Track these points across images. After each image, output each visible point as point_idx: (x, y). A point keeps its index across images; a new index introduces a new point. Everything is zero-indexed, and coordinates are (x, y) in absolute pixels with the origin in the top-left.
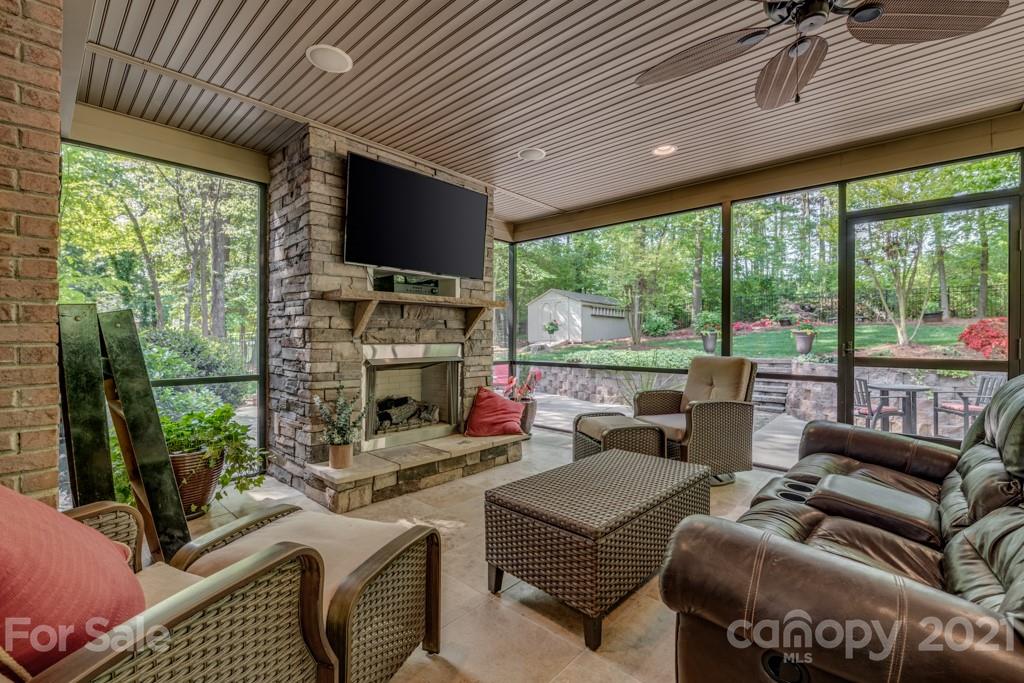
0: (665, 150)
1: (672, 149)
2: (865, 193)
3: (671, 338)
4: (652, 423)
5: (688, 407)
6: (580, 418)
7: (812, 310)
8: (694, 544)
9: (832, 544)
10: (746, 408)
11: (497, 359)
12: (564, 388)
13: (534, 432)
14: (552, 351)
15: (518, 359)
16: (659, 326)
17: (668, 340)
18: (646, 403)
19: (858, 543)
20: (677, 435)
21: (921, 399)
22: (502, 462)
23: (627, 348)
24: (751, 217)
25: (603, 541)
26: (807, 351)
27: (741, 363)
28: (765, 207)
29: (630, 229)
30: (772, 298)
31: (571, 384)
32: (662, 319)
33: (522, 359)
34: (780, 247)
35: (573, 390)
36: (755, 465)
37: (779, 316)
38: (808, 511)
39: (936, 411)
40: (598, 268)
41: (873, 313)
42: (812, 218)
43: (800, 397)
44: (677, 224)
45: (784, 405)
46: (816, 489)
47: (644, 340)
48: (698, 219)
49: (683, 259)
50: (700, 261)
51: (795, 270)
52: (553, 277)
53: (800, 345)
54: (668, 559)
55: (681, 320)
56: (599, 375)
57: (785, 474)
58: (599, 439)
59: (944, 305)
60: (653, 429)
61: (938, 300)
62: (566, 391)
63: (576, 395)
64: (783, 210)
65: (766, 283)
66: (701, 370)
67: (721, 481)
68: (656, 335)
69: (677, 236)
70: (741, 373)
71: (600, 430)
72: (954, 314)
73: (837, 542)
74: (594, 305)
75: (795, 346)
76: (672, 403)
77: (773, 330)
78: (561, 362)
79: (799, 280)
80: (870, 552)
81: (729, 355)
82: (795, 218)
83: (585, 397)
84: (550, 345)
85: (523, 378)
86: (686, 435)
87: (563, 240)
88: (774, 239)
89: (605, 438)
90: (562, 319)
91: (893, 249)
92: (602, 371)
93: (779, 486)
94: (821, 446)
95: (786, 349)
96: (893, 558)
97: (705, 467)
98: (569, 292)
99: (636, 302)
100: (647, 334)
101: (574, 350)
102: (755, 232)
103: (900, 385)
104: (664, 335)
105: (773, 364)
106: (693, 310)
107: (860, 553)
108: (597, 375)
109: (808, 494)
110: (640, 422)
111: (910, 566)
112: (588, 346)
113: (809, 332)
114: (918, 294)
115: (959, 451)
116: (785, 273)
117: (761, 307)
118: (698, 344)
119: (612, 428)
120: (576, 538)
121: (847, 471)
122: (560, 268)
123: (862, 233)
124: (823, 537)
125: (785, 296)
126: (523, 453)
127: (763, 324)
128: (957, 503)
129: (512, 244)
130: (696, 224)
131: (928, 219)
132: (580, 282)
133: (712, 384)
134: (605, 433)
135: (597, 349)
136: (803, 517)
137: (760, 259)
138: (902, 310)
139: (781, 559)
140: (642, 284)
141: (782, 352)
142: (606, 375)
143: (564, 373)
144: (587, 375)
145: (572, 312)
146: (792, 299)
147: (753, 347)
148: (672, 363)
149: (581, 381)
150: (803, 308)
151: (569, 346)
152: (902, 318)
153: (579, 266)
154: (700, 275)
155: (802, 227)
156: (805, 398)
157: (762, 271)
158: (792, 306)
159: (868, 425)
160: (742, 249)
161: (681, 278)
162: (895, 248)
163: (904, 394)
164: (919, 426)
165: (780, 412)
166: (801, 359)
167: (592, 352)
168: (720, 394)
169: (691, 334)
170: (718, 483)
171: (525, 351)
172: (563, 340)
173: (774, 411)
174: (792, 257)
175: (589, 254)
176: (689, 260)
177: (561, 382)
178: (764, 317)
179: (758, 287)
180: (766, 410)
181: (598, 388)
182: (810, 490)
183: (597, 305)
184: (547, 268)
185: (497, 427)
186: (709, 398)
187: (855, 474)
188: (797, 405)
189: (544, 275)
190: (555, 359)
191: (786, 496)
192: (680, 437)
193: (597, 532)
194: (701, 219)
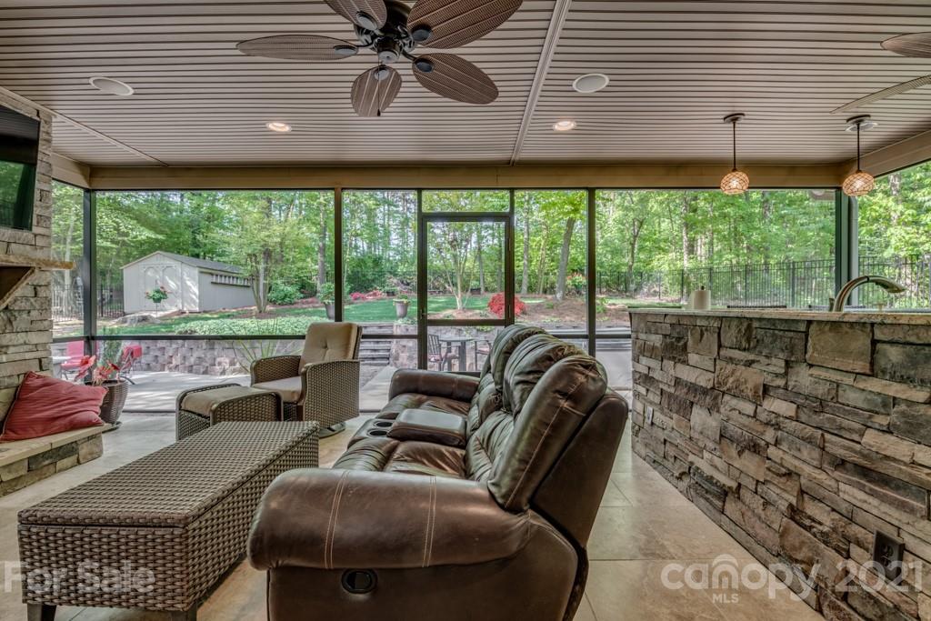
0: (278, 127)
1: (287, 129)
2: (437, 200)
3: (299, 306)
4: (268, 389)
5: (303, 370)
6: (185, 395)
7: (408, 284)
8: (281, 500)
9: (402, 463)
10: (355, 365)
11: (56, 335)
12: (174, 362)
13: (124, 419)
14: (159, 322)
15: (100, 332)
16: (286, 296)
17: (296, 308)
18: (263, 371)
19: (419, 457)
20: (293, 397)
21: (469, 346)
22: (69, 465)
23: (251, 317)
24: (366, 206)
25: (196, 524)
26: (403, 316)
27: (350, 326)
28: (376, 199)
29: (256, 198)
30: (382, 274)
31: (184, 358)
32: (289, 289)
33: (108, 333)
34: (387, 234)
35: (187, 364)
36: (362, 412)
37: (386, 288)
38: (389, 442)
39: (476, 353)
40: (217, 234)
41: (445, 288)
42: (408, 214)
43: (399, 351)
44: (303, 201)
45: (388, 359)
46: (395, 423)
47: (272, 308)
48: (322, 200)
49: (309, 233)
50: (324, 238)
51: (398, 252)
52: (160, 237)
53: (399, 311)
54: (257, 522)
55: (307, 290)
56: (218, 345)
57: (377, 414)
58: (207, 413)
59: (482, 284)
60: (270, 394)
61: (478, 280)
62: (177, 366)
63: (190, 370)
64: (389, 205)
65: (377, 261)
66: (318, 336)
67: (333, 431)
68: (284, 303)
69: (303, 213)
70: (349, 336)
71: (209, 404)
72: (486, 290)
73: (406, 461)
74: (213, 272)
75: (396, 312)
76: (291, 367)
77: (382, 299)
78: (170, 334)
79: (400, 261)
80: (426, 462)
81: (341, 320)
82: (397, 212)
83: (202, 370)
84: (154, 315)
85: (109, 356)
86: (302, 395)
87: (175, 198)
88: (382, 226)
89: (214, 412)
90: (172, 285)
91: (454, 244)
92: (221, 342)
93: (371, 426)
94: (403, 388)
95: (391, 315)
96: (439, 461)
97: (314, 422)
98: (184, 257)
99: (262, 271)
100: (273, 302)
101: (187, 320)
102: (369, 219)
103: (458, 338)
104: (291, 304)
105: (381, 327)
106: (318, 283)
107: (419, 465)
108: (216, 346)
109: (389, 428)
110: (255, 391)
111: (449, 466)
112: (208, 315)
113: (405, 301)
114: (469, 275)
115: (479, 379)
116: (391, 254)
117: (373, 281)
118: (321, 312)
119: (224, 400)
120: (159, 532)
121: (418, 405)
122: (171, 229)
123: (437, 229)
124: (398, 460)
125: (391, 273)
126: (104, 447)
127: (375, 294)
128: (475, 413)
129: (87, 191)
130: (320, 203)
131: (473, 225)
132: (197, 246)
133: (326, 347)
134: (215, 406)
135: (218, 318)
136: (384, 448)
137: (372, 242)
138: (459, 287)
139: (355, 489)
140: (268, 254)
141: (386, 317)
142: (227, 346)
143: (174, 346)
144: (204, 347)
145: (185, 277)
146: (395, 275)
147: (367, 314)
148: (298, 330)
149: (196, 354)
150: (402, 282)
151: (183, 316)
152: (459, 291)
153: (194, 228)
154: (324, 250)
155: (402, 220)
156: (402, 352)
157: (375, 251)
158: (395, 281)
159: (440, 369)
160: (359, 232)
161: (308, 251)
162: (455, 243)
163: (459, 344)
164: (468, 364)
165: (385, 365)
166: (400, 322)
167: (210, 322)
168: (332, 355)
169: (317, 303)
170: (332, 433)
171: (117, 323)
172: (175, 309)
173: (382, 365)
174: (396, 242)
175: (209, 218)
176: (315, 236)
177: (171, 357)
178: (376, 289)
179: (371, 264)
180: (376, 365)
181: (218, 360)
182: (389, 425)
183: (217, 272)
184: (152, 226)
185: (58, 422)
186: (323, 359)
187: (425, 405)
188: (397, 358)
189: (146, 234)
190: (163, 331)
191: (375, 433)
192: (296, 398)
193: (187, 518)
194: (325, 200)
